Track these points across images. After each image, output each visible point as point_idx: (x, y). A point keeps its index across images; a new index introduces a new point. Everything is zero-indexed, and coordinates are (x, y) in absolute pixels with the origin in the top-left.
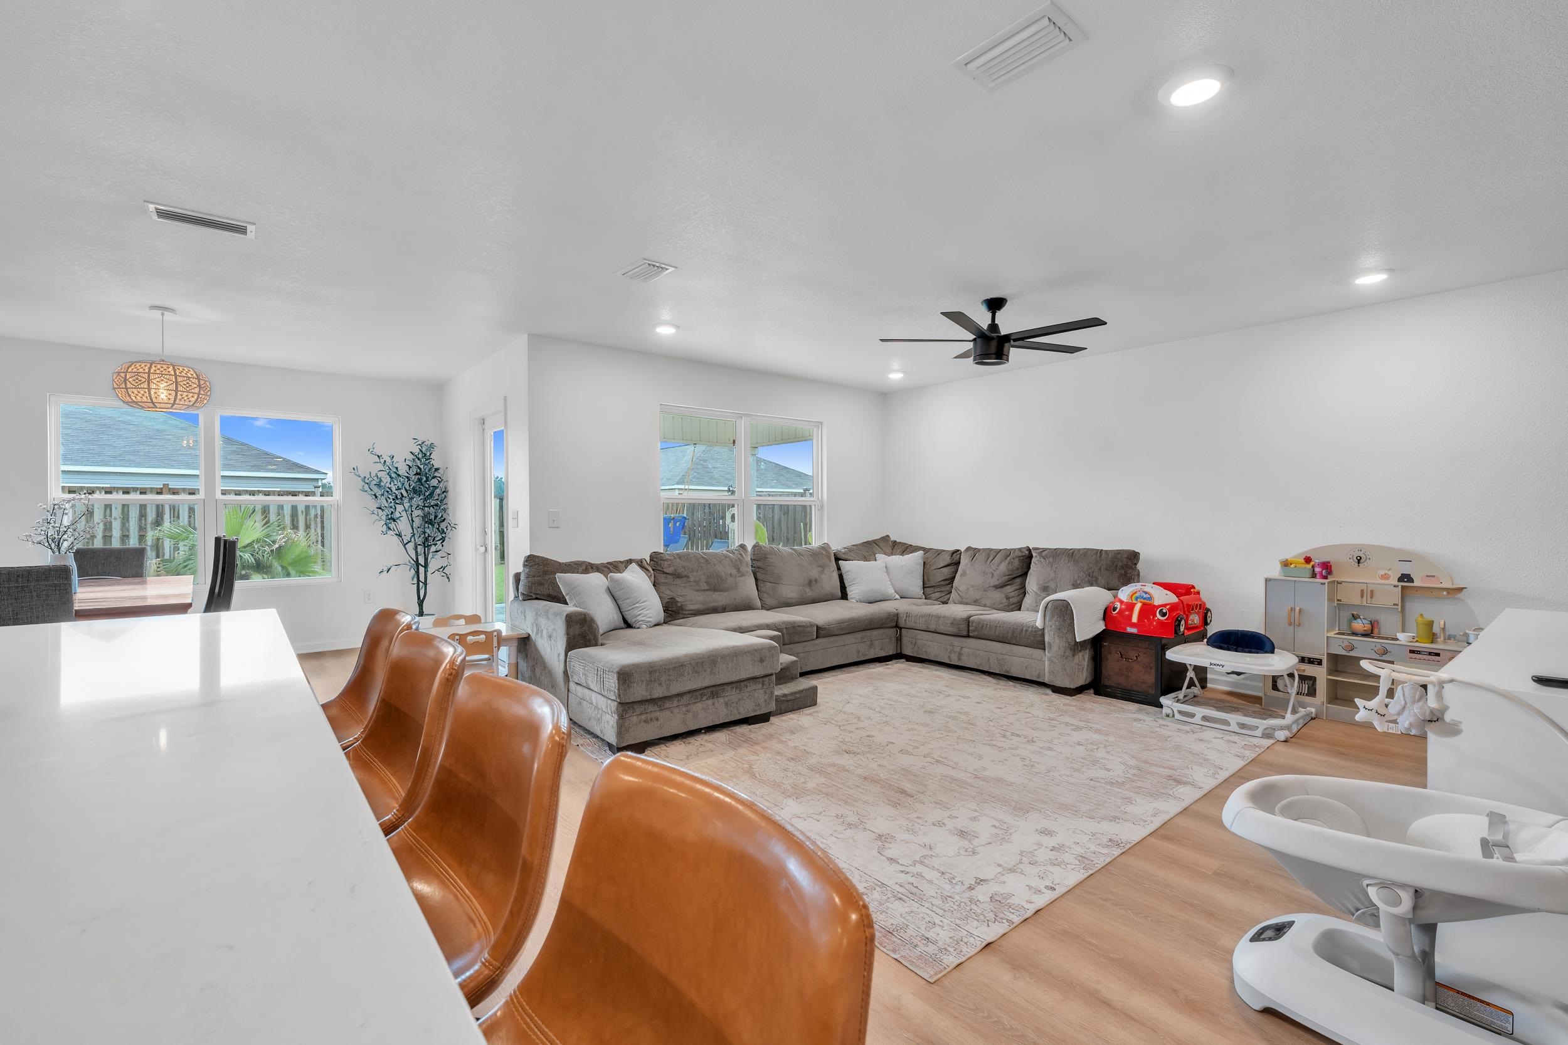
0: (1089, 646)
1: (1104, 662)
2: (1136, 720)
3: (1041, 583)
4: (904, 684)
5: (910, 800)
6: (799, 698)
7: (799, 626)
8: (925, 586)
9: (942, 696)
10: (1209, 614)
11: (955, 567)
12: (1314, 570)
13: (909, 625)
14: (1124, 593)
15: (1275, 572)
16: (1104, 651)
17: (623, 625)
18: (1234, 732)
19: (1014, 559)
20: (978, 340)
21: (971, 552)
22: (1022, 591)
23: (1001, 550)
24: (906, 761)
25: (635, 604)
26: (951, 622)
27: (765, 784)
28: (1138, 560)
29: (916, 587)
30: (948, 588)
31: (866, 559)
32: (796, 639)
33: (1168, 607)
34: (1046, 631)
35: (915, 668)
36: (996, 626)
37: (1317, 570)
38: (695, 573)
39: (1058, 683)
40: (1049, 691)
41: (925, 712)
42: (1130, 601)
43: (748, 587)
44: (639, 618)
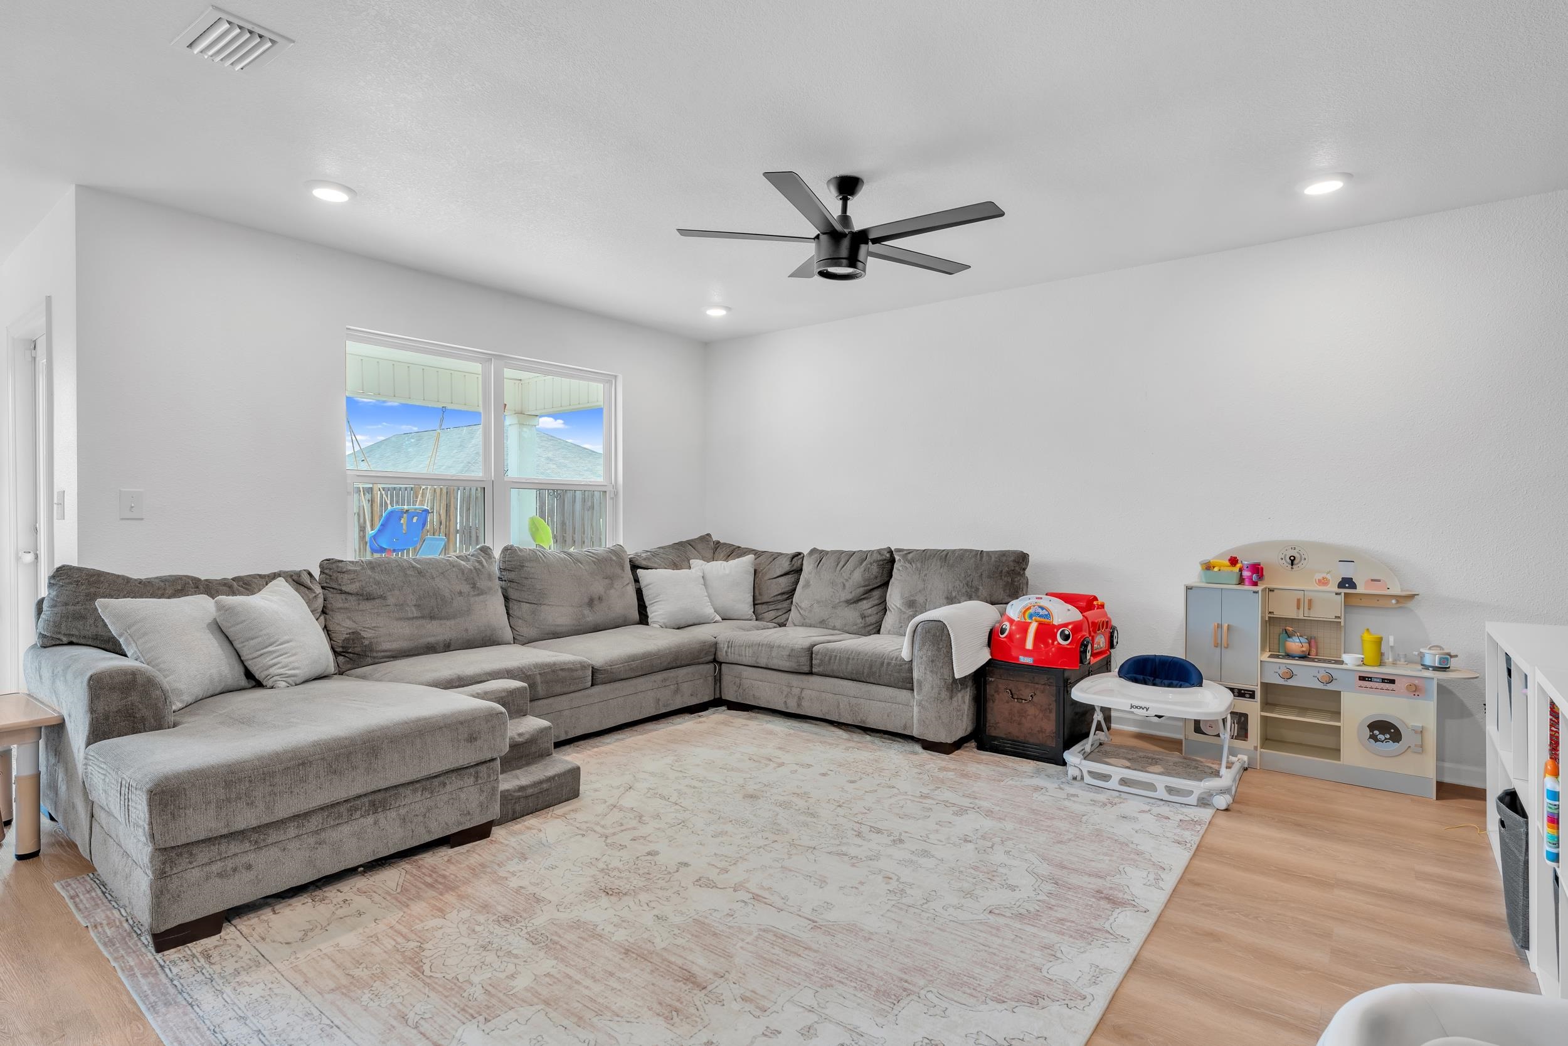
0: (970, 683)
1: (990, 704)
2: (1037, 789)
3: (905, 596)
4: (720, 748)
5: (699, 996)
6: (547, 790)
7: (562, 670)
8: (756, 602)
9: (773, 765)
10: (1115, 634)
11: (796, 576)
12: (1241, 575)
13: (731, 658)
14: (1015, 609)
15: (1194, 576)
16: (990, 690)
17: (243, 682)
18: (1162, 800)
19: (871, 564)
20: (822, 237)
21: (816, 555)
22: (881, 607)
23: (854, 553)
24: (704, 902)
25: (266, 647)
26: (788, 653)
27: (434, 989)
28: (1027, 564)
29: (742, 603)
30: (786, 604)
31: (676, 566)
32: (558, 689)
33: (1070, 627)
34: (915, 664)
35: (739, 719)
36: (849, 658)
37: (1246, 574)
38: (397, 592)
39: (931, 737)
40: (918, 748)
41: (746, 796)
42: (1023, 620)
43: (493, 610)
44: (273, 671)
